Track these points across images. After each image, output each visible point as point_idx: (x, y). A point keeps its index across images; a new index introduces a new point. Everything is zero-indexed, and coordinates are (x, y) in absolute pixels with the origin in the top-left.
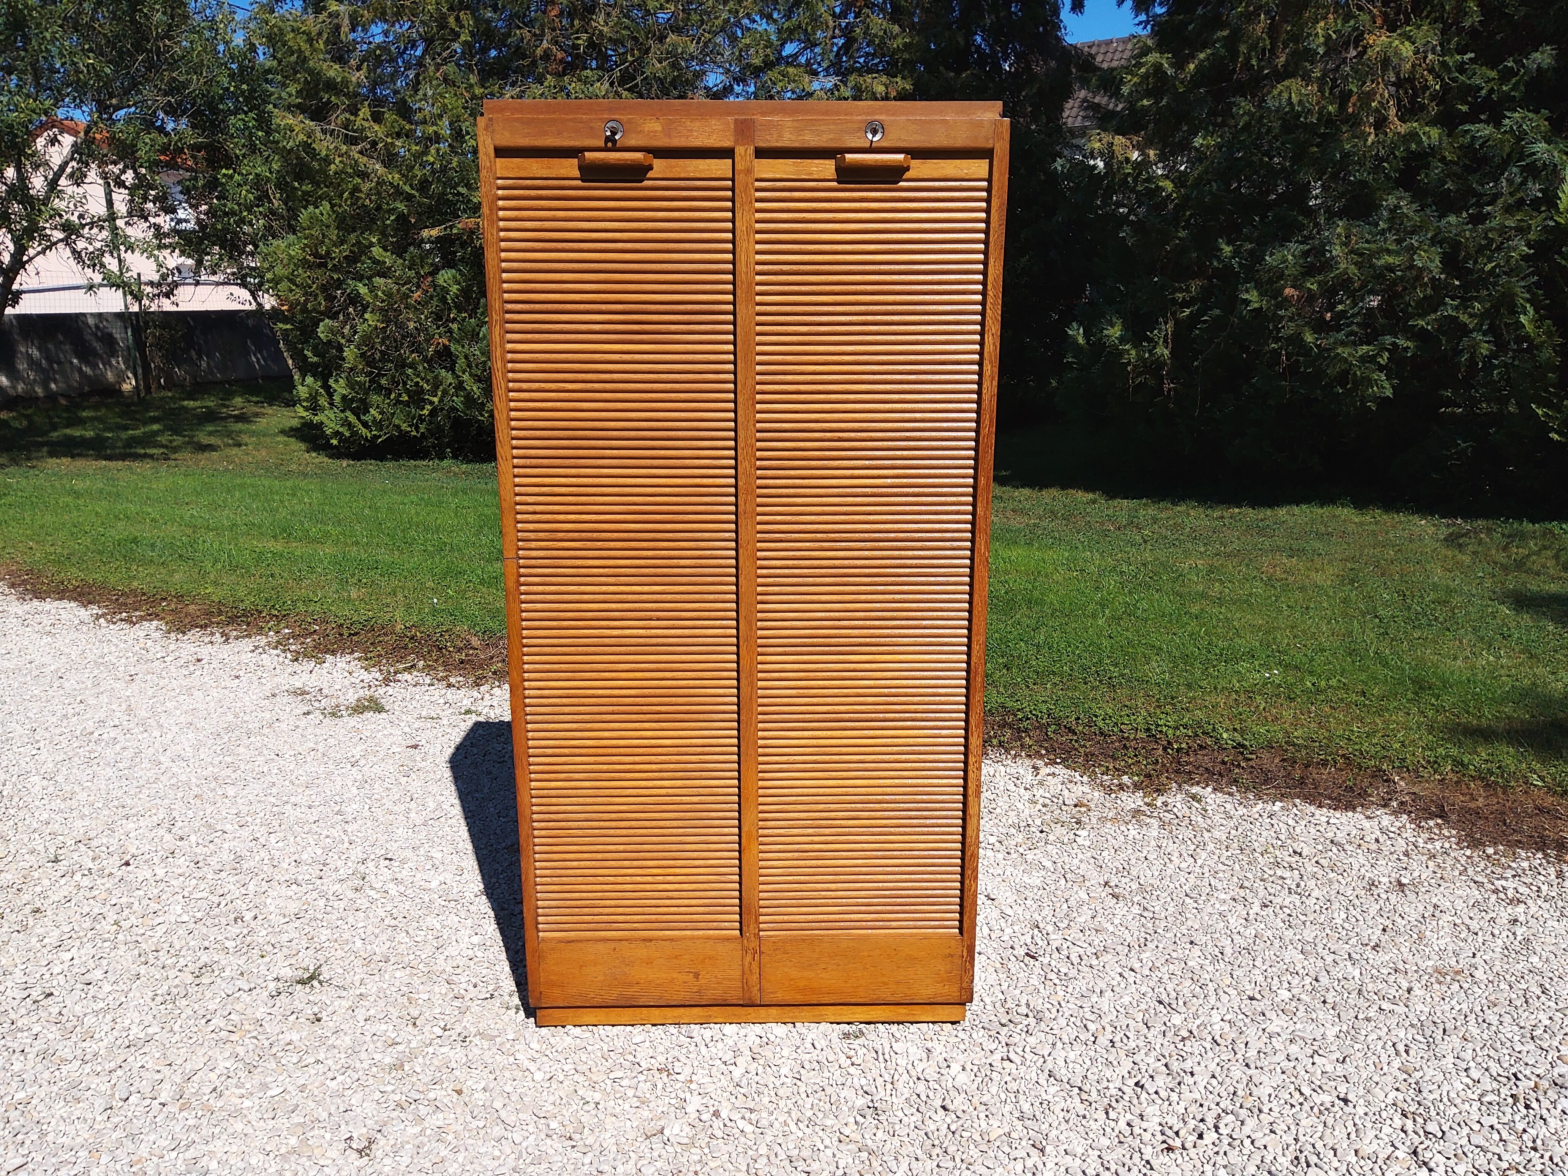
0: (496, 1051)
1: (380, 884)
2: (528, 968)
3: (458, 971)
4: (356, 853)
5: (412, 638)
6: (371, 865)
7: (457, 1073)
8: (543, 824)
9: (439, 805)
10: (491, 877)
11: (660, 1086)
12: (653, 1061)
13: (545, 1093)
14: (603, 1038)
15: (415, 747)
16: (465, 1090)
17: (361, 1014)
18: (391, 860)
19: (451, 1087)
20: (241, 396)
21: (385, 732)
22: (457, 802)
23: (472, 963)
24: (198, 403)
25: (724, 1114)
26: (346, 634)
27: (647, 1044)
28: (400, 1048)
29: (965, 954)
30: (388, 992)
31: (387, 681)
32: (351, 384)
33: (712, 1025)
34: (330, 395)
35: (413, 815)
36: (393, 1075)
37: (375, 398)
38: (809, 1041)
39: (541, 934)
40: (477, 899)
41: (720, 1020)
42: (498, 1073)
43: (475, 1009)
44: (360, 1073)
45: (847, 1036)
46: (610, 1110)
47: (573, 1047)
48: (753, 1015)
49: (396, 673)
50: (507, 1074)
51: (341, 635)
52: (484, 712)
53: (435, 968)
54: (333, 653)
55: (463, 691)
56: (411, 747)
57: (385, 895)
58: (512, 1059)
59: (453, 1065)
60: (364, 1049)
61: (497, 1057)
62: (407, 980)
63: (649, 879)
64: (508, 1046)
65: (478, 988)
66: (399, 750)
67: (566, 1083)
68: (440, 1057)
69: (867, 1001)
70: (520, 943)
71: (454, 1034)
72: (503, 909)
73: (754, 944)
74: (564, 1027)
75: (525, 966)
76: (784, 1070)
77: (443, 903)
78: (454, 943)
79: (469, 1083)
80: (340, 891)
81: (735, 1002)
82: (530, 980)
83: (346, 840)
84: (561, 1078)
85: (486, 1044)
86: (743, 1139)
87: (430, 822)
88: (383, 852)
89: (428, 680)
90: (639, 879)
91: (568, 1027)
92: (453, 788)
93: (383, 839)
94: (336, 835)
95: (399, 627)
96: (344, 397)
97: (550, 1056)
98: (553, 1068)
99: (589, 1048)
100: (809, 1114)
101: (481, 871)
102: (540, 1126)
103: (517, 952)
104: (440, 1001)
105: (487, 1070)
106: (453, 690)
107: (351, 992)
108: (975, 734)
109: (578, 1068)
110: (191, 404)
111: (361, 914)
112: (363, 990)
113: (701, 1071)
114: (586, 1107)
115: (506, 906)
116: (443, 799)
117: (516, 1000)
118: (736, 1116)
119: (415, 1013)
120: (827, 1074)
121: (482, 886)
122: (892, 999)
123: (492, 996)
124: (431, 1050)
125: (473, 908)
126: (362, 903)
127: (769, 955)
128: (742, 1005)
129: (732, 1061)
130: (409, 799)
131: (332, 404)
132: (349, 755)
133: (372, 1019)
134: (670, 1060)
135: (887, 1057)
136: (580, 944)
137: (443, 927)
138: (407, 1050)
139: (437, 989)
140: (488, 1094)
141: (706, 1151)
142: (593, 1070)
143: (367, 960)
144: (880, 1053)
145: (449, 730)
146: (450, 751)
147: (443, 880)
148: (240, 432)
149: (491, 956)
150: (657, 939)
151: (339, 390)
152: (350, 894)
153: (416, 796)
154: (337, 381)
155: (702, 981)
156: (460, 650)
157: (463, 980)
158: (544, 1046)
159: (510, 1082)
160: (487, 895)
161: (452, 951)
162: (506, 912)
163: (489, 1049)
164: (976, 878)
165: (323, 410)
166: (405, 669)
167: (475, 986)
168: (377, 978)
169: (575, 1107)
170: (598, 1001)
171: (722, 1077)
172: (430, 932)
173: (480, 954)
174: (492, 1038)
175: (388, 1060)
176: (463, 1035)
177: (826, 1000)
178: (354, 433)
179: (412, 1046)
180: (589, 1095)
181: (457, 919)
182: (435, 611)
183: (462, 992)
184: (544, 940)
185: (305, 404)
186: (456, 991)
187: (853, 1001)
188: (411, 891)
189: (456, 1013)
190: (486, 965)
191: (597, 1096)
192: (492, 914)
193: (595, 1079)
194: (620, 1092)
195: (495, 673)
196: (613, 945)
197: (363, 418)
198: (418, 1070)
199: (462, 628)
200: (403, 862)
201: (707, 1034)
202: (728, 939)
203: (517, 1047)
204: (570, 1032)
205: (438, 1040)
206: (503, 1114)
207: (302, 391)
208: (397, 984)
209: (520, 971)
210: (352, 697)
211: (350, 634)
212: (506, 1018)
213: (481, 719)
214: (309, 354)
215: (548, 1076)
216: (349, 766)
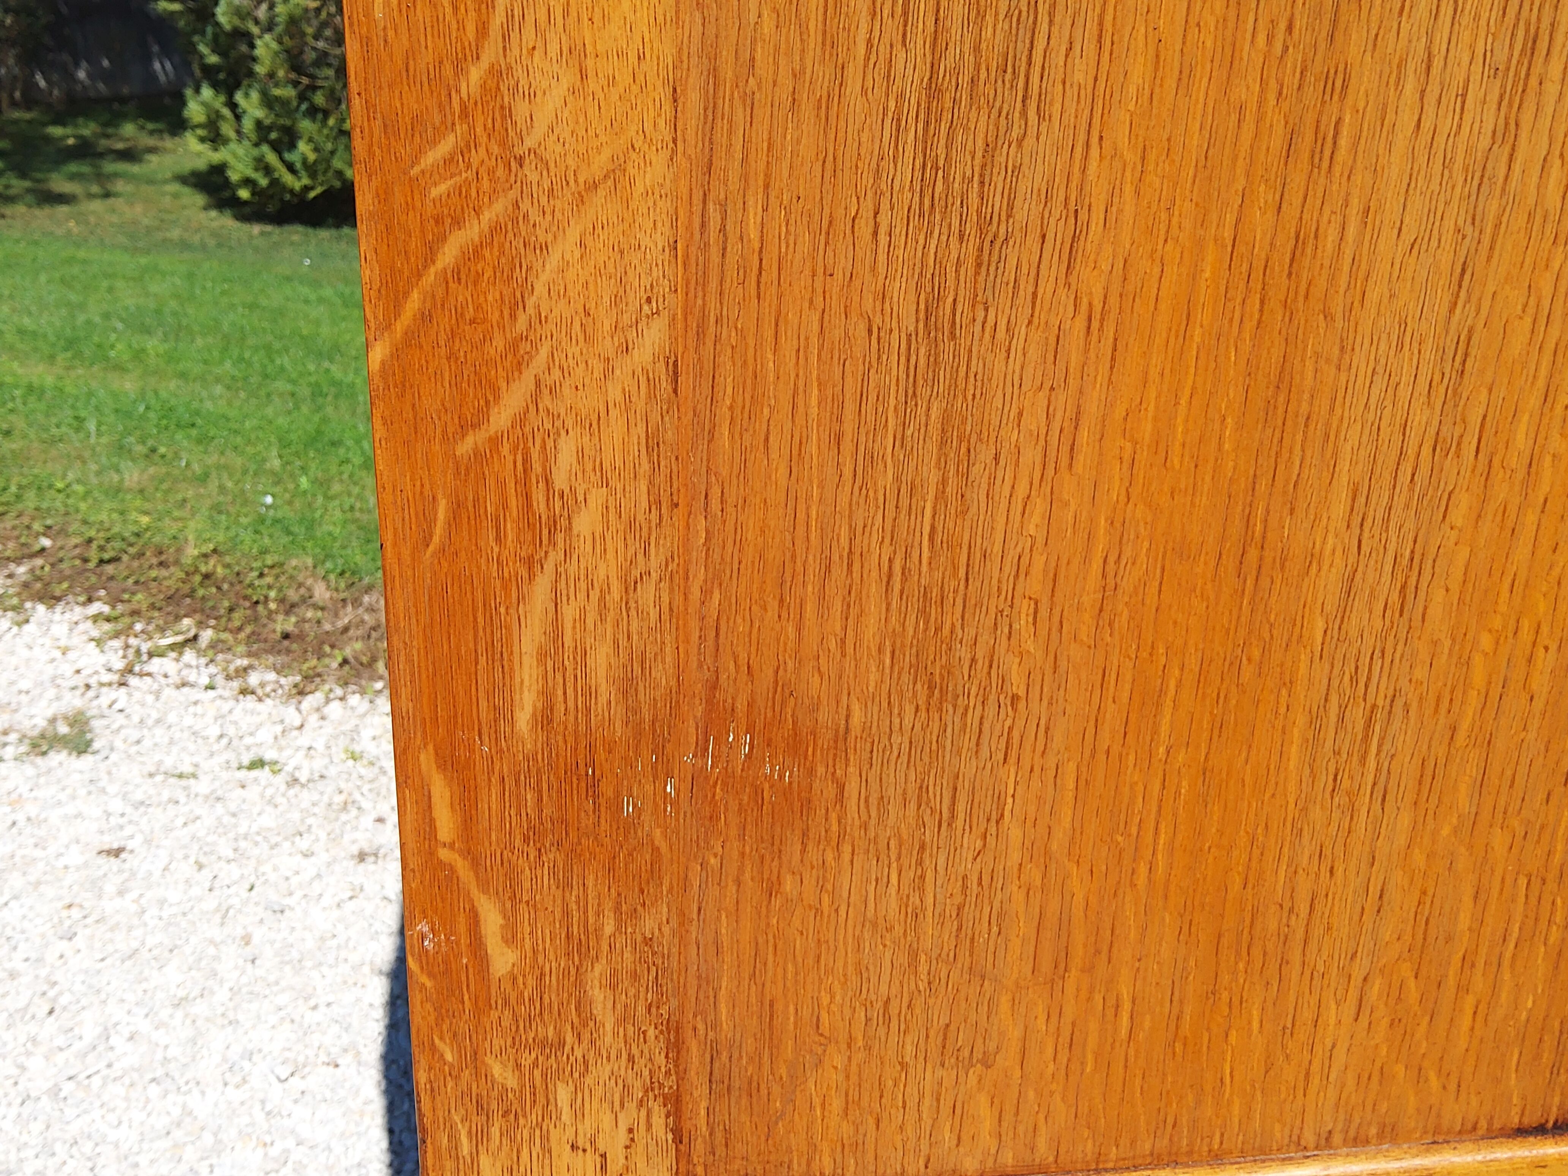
5: (207, 576)
15: (117, 853)
20: (134, 119)
21: (70, 809)
24: (69, 131)
31: (126, 674)
32: (268, 101)
34: (238, 117)
37: (306, 125)
49: (151, 655)
54: (55, 600)
55: (267, 706)
56: (109, 852)
66: (80, 859)
89: (207, 676)
95: (192, 551)
96: (259, 124)
106: (249, 702)
110: (56, 131)
131: (239, 132)
148: (116, 175)
151: (250, 110)
154: (247, 95)
156: (290, 608)
165: (226, 141)
166: (172, 647)
178: (275, 183)
185: (200, 132)
195: (341, 666)
197: (287, 156)
199: (303, 561)
207: (195, 110)
210: (42, 711)
211: (102, 561)
214: (203, 49)
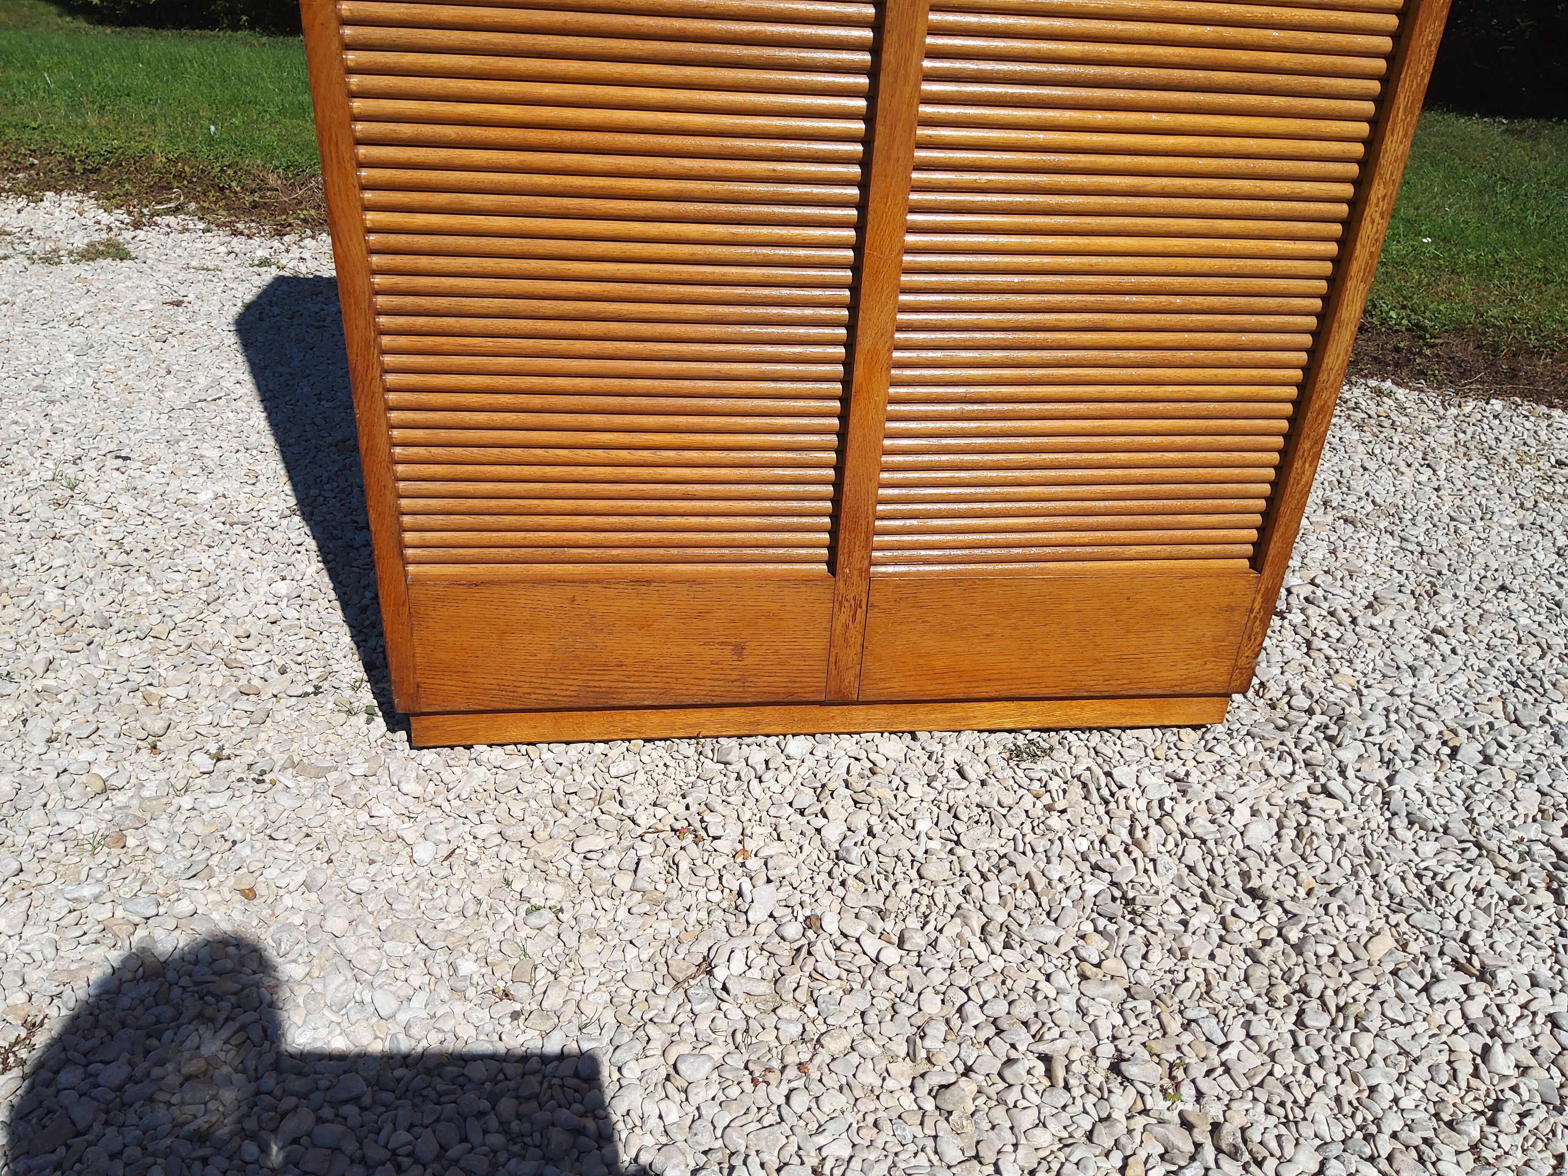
0: (327, 800)
1: (103, 497)
2: (388, 636)
3: (248, 643)
4: (63, 448)
6: (89, 467)
7: (243, 850)
8: (401, 321)
9: (217, 382)
10: (309, 487)
11: (684, 866)
12: (660, 812)
13: (442, 890)
14: (553, 767)
15: (178, 304)
16: (261, 889)
17: (39, 730)
18: (126, 458)
19: (231, 882)
21: (129, 284)
22: (247, 377)
23: (275, 629)
25: (831, 924)
26: (79, 168)
27: (641, 777)
28: (119, 798)
29: (1257, 606)
30: (103, 685)
31: (137, 225)
33: (761, 739)
35: (168, 394)
36: (101, 858)
38: (949, 764)
39: (411, 568)
40: (285, 522)
41: (779, 730)
42: (334, 847)
43: (284, 712)
44: (24, 858)
45: (1015, 754)
46: (587, 924)
47: (490, 787)
48: (839, 719)
49: (152, 216)
50: (355, 849)
51: (72, 171)
52: (291, 265)
53: (200, 639)
54: (59, 192)
55: (257, 241)
56: (172, 304)
57: (111, 513)
58: (363, 817)
59: (234, 833)
60: (38, 803)
61: (333, 813)
62: (142, 660)
63: (647, 455)
64: (354, 788)
65: (290, 675)
66: (151, 306)
67: (485, 864)
68: (207, 817)
69: (1058, 691)
70: (369, 595)
71: (237, 766)
72: (333, 538)
73: (858, 589)
74: (468, 747)
75: (381, 635)
76: (924, 825)
77: (221, 527)
78: (241, 595)
79: (271, 873)
80: (27, 507)
81: (810, 697)
82: (392, 660)
83: (47, 426)
84: (473, 855)
85: (306, 786)
86: (882, 981)
87: (199, 405)
88: (113, 446)
89: (201, 225)
90: (624, 454)
91: (478, 748)
92: (240, 358)
93: (113, 428)
94: (30, 420)
95: (159, 161)
97: (445, 805)
98: (454, 834)
99: (526, 789)
100: (1001, 916)
101: (291, 478)
102: (436, 970)
103: (364, 610)
104: (211, 701)
105: (311, 843)
106: (242, 238)
107: (25, 685)
108: (1400, 130)
109: (508, 833)
111: (61, 544)
112: (50, 681)
113: (757, 830)
114: (534, 920)
115: (339, 533)
116: (222, 373)
117: (366, 697)
118: (857, 929)
119: (158, 726)
120: (1008, 833)
121: (292, 501)
122: (1103, 688)
123: (317, 690)
124: (186, 802)
125: (276, 536)
126: (68, 526)
127: (884, 611)
128: (822, 703)
129: (817, 808)
130: (163, 372)
132: (67, 312)
133: (63, 738)
134: (694, 809)
135: (1105, 792)
136: (497, 589)
137: (221, 566)
138: (135, 802)
139: (203, 676)
140: (313, 896)
141: (811, 1010)
142: (541, 834)
143: (68, 626)
144: (1092, 787)
145: (234, 285)
146: (238, 309)
147: (220, 490)
149: (313, 617)
150: (662, 580)
152: (44, 511)
153: (176, 367)
155: (749, 661)
156: (251, 191)
157: (257, 661)
158: (431, 787)
159: (361, 867)
160: (303, 515)
161: (236, 607)
162: (339, 542)
163: (314, 796)
164: (1317, 456)
166: (167, 212)
167: (283, 671)
168: (80, 658)
169: (510, 919)
170: (538, 698)
171: (804, 842)
172: (195, 575)
173: (291, 614)
174: (321, 772)
175: (88, 826)
176: (257, 769)
177: (983, 691)
179: (146, 793)
180: (537, 892)
181: (245, 554)
182: (211, 141)
183: (256, 682)
184: (421, 581)
186: (243, 681)
187: (1031, 692)
188: (160, 507)
189: (244, 723)
190: (304, 632)
191: (556, 893)
192: (312, 545)
193: (547, 855)
194: (601, 882)
195: (305, 221)
196: (569, 591)
198: (158, 846)
199: (253, 161)
200: (149, 462)
201: (758, 757)
202: (807, 580)
203: (374, 791)
204: (484, 758)
205: (205, 781)
206: (350, 947)
208: (123, 668)
209: (372, 643)
210: (80, 241)
212: (348, 732)
213: (286, 273)
215: (445, 850)
216: (65, 326)
